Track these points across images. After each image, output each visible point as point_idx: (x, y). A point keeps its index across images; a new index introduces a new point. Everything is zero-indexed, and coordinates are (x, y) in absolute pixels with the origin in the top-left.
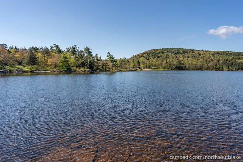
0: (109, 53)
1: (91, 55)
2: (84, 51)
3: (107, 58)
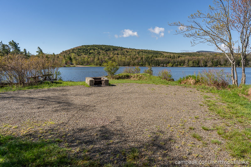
0: (40, 49)
1: (19, 51)
2: (9, 46)
3: (37, 53)
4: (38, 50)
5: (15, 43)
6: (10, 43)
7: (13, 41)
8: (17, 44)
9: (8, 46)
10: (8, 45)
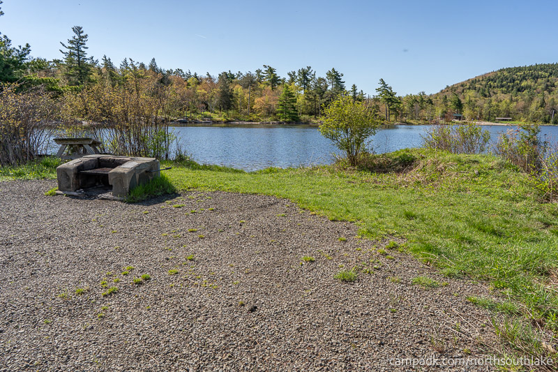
0: (384, 83)
1: (342, 88)
2: (327, 80)
3: (377, 94)
4: (380, 86)
5: (337, 74)
6: (329, 74)
7: (333, 69)
8: (339, 76)
9: (324, 80)
10: (325, 78)
